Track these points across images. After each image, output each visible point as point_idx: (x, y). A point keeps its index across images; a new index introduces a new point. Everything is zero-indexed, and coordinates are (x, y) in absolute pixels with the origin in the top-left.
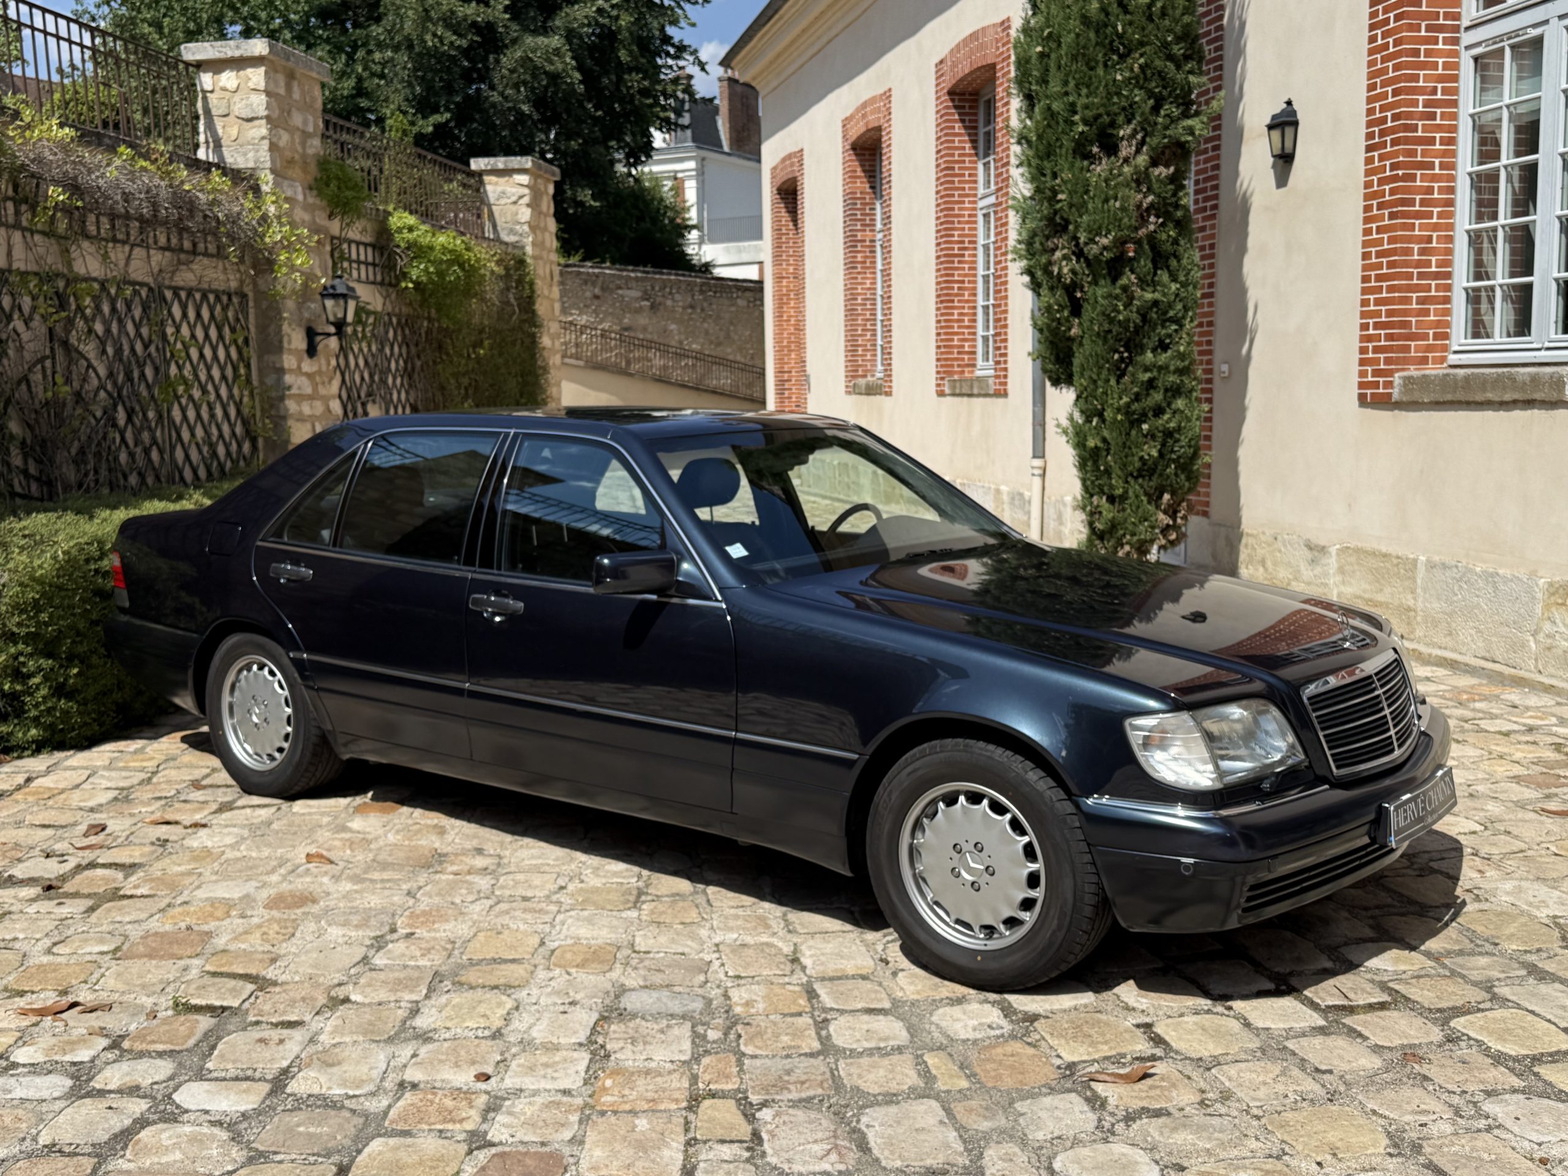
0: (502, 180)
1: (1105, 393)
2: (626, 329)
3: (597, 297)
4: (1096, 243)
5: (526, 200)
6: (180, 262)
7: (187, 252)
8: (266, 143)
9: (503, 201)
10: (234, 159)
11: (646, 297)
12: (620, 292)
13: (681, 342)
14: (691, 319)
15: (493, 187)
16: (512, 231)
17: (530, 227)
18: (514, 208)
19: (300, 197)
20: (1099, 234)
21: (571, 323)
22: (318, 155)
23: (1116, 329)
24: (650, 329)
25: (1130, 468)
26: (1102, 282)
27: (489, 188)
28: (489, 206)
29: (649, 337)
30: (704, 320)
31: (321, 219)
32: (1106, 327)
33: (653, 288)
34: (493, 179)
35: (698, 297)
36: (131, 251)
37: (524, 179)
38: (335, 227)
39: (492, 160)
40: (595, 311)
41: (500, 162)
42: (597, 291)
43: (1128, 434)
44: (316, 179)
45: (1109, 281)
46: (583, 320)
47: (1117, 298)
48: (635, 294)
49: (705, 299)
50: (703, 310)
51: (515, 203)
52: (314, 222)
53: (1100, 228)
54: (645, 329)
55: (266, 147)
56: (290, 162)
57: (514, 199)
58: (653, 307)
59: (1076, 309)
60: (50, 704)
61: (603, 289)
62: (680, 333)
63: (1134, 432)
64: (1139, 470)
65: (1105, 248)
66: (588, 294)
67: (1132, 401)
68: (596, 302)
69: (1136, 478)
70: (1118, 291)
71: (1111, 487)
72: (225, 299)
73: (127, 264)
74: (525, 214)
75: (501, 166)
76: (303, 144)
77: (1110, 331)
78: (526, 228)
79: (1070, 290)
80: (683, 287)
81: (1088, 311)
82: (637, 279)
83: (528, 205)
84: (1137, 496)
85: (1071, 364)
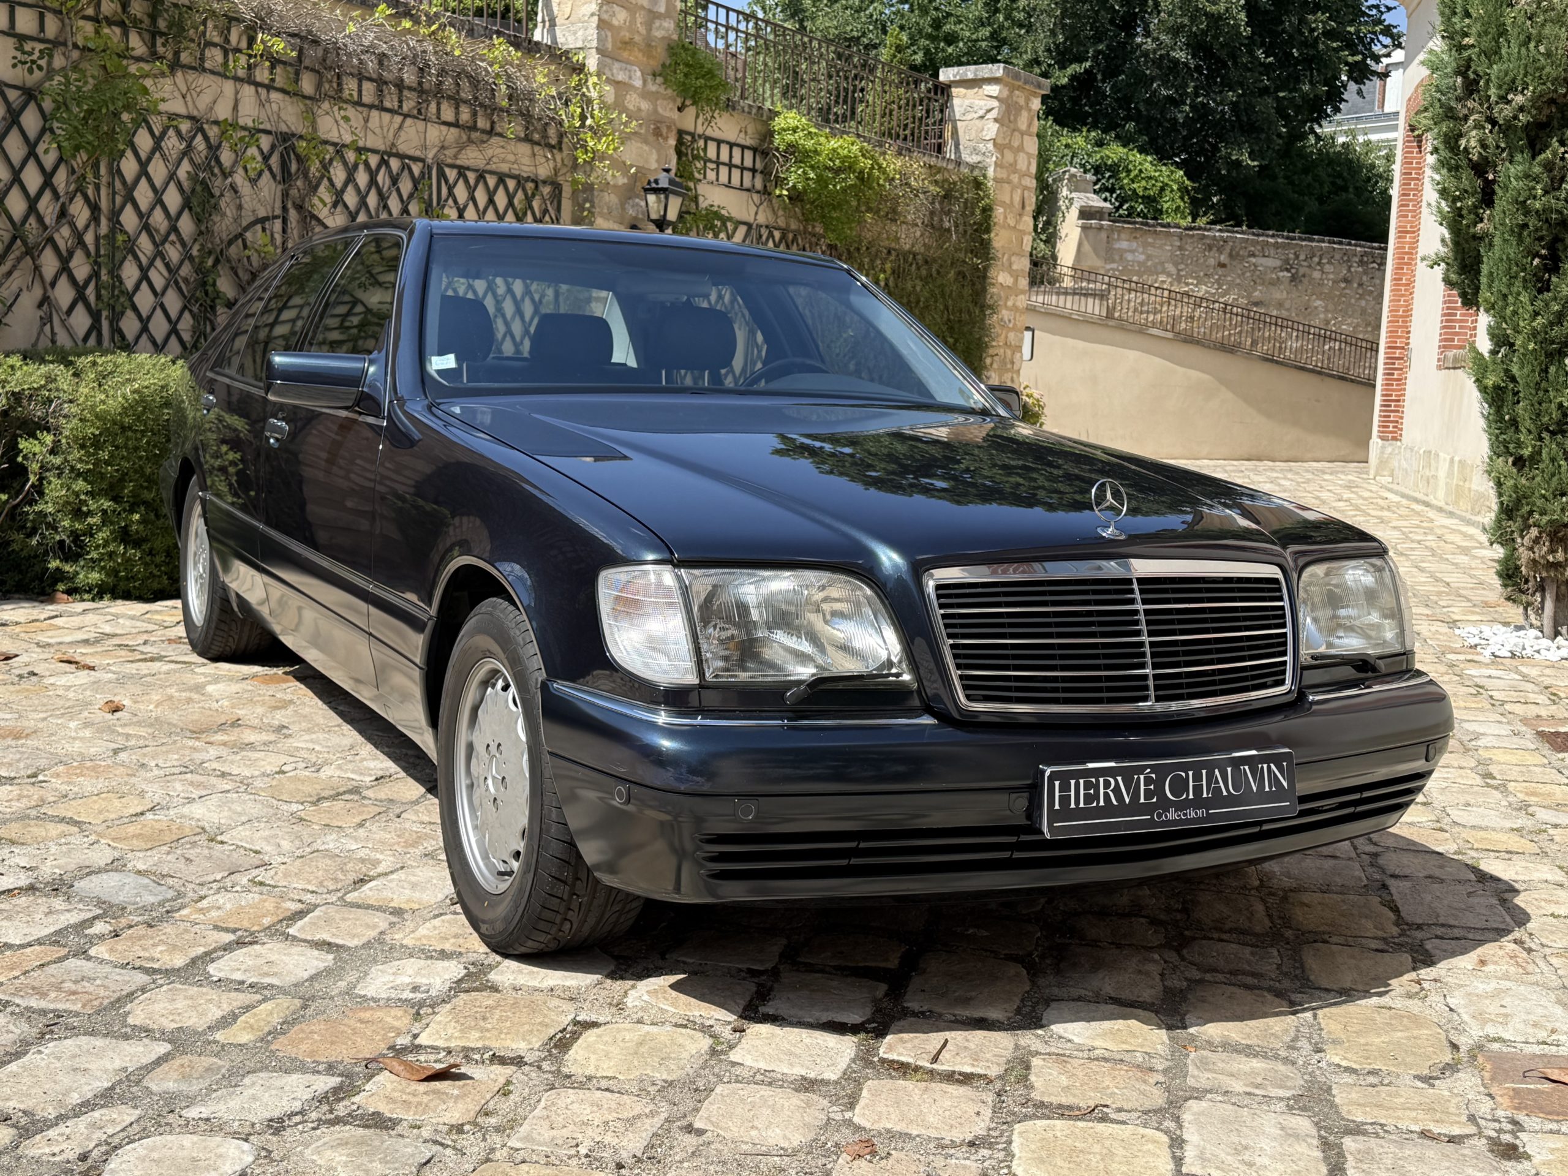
0: (971, 92)
1: (1515, 313)
2: (1256, 304)
3: (1222, 265)
4: (1509, 102)
5: (994, 114)
6: (470, 141)
7: (483, 131)
8: (596, 18)
9: (969, 117)
10: (566, 39)
11: (1287, 266)
12: (1253, 260)
13: (1328, 322)
14: (1341, 295)
15: (962, 101)
16: (975, 151)
17: (995, 145)
18: (979, 123)
19: (638, 83)
20: (1512, 89)
21: (1187, 294)
22: (669, 38)
23: (1533, 222)
24: (1287, 305)
25: (1546, 419)
26: (1518, 157)
27: (956, 102)
28: (954, 122)
29: (1284, 314)
30: (1362, 297)
31: (668, 111)
32: (1521, 219)
33: (1297, 257)
34: (962, 91)
35: (1356, 269)
36: (403, 122)
37: (994, 89)
38: (689, 120)
39: (962, 69)
40: (1217, 281)
41: (969, 72)
42: (1223, 258)
43: (1546, 371)
44: (663, 65)
45: (1527, 155)
46: (1202, 291)
47: (1536, 179)
48: (1271, 262)
49: (1365, 273)
50: (1361, 285)
51: (982, 117)
52: (655, 111)
53: (1513, 81)
54: (1280, 305)
55: (594, 25)
56: (627, 44)
57: (981, 113)
58: (1293, 278)
59: (1488, 198)
60: (111, 548)
61: (1231, 255)
62: (1327, 311)
63: (1552, 369)
64: (1559, 423)
65: (1521, 109)
66: (1212, 261)
67: (1551, 324)
68: (1220, 271)
69: (1553, 433)
70: (1537, 169)
71: (1519, 445)
72: (530, 186)
73: (396, 135)
74: (991, 129)
75: (970, 76)
76: (649, 26)
77: (1525, 226)
78: (990, 146)
79: (1480, 168)
80: (1337, 256)
81: (1502, 201)
82: (1276, 246)
83: (996, 120)
84: (1553, 460)
85: (1478, 272)
